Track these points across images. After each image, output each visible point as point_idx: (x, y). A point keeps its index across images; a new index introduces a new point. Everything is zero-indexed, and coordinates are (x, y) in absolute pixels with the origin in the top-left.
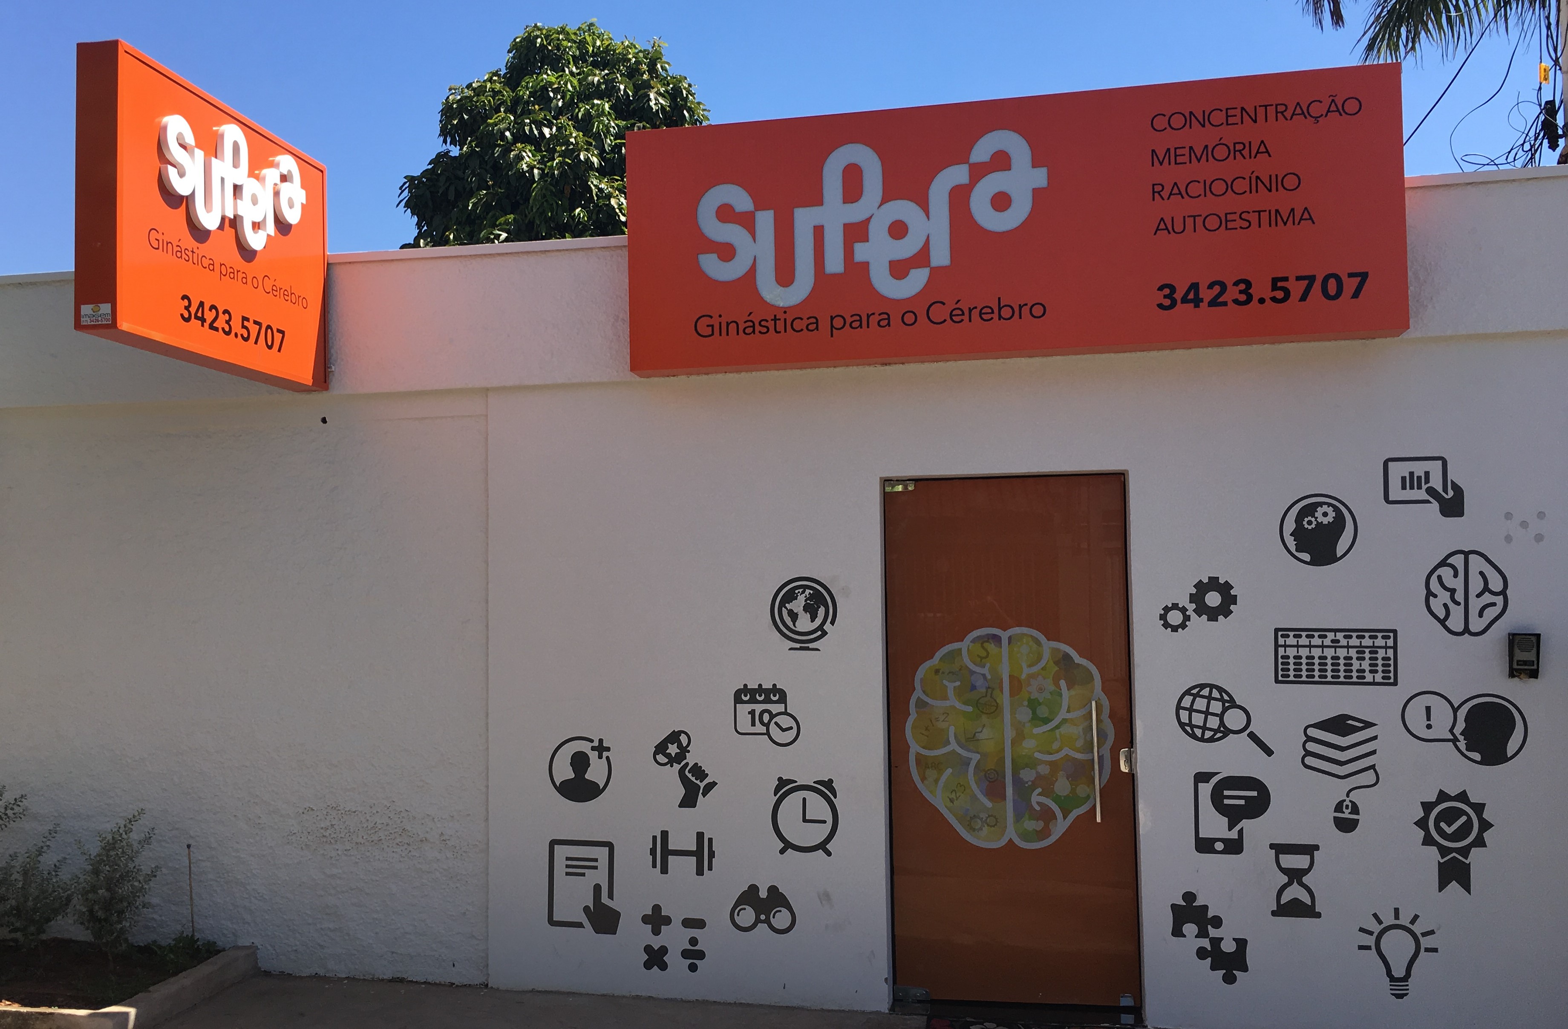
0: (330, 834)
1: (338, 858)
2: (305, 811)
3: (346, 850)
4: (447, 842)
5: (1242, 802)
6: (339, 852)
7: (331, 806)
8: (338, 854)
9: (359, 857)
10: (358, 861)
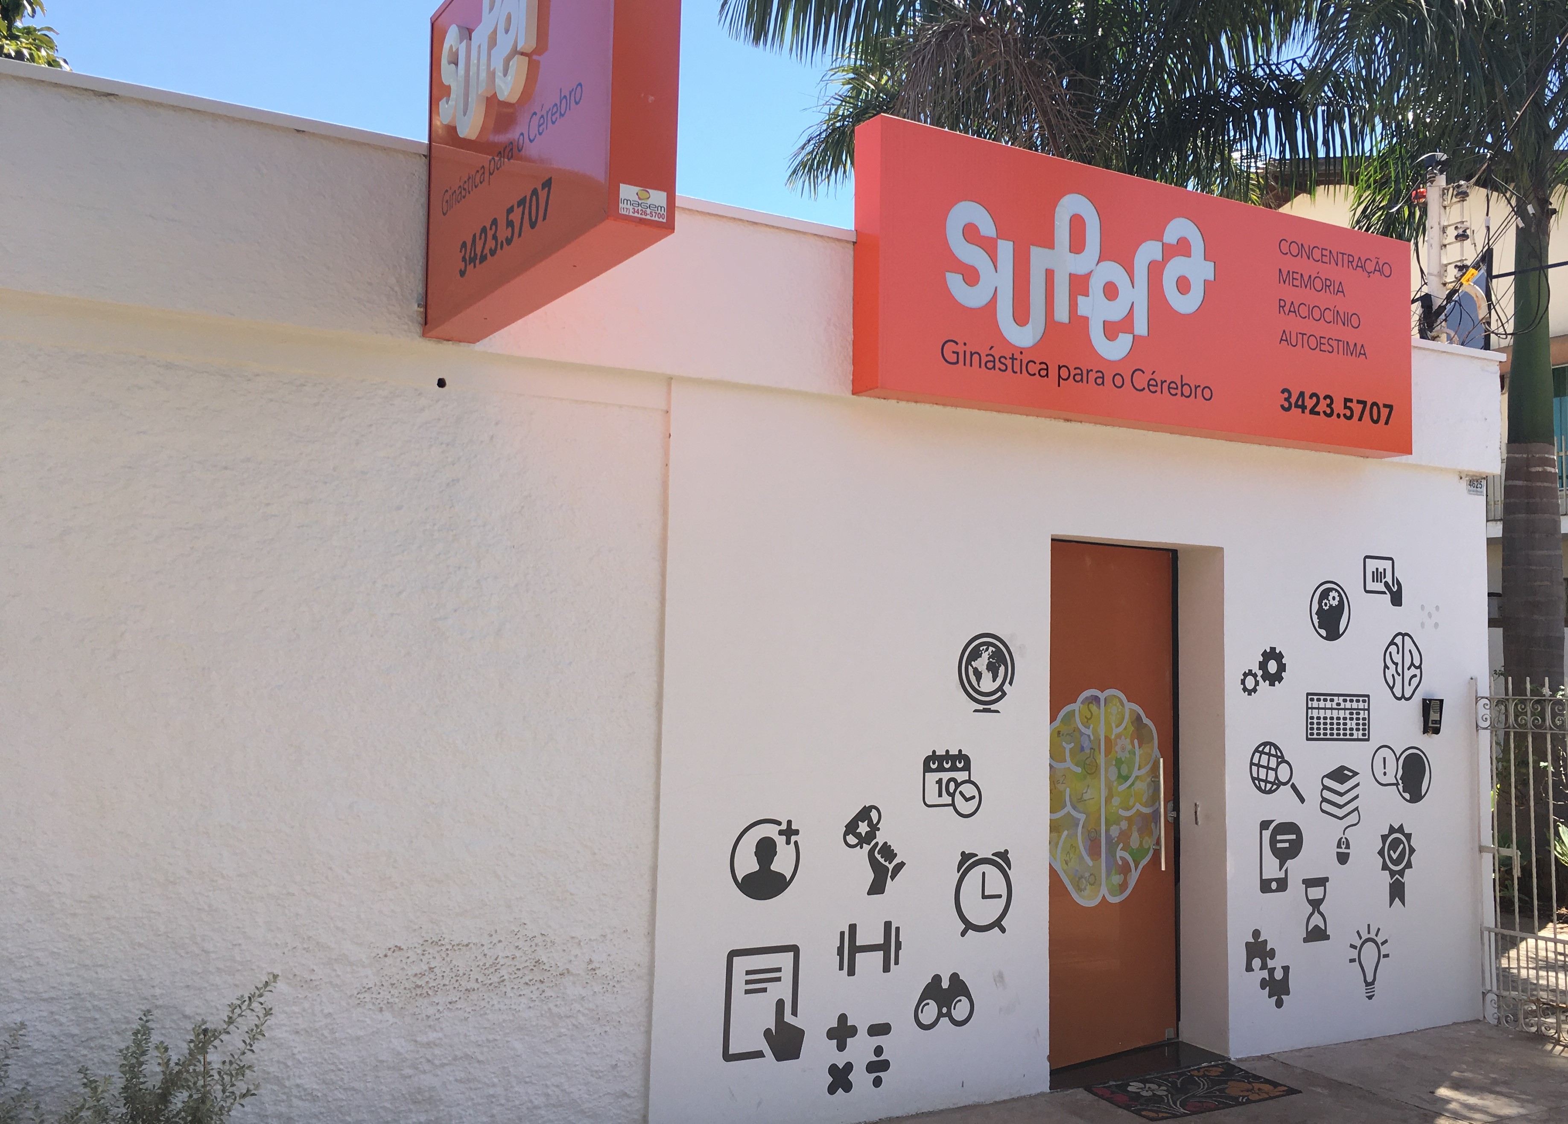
0: (427, 982)
1: (438, 1016)
2: (389, 953)
3: (450, 1003)
4: (597, 972)
5: (1287, 845)
6: (439, 1007)
7: (430, 941)
8: (439, 1010)
9: (468, 1010)
10: (467, 1015)
